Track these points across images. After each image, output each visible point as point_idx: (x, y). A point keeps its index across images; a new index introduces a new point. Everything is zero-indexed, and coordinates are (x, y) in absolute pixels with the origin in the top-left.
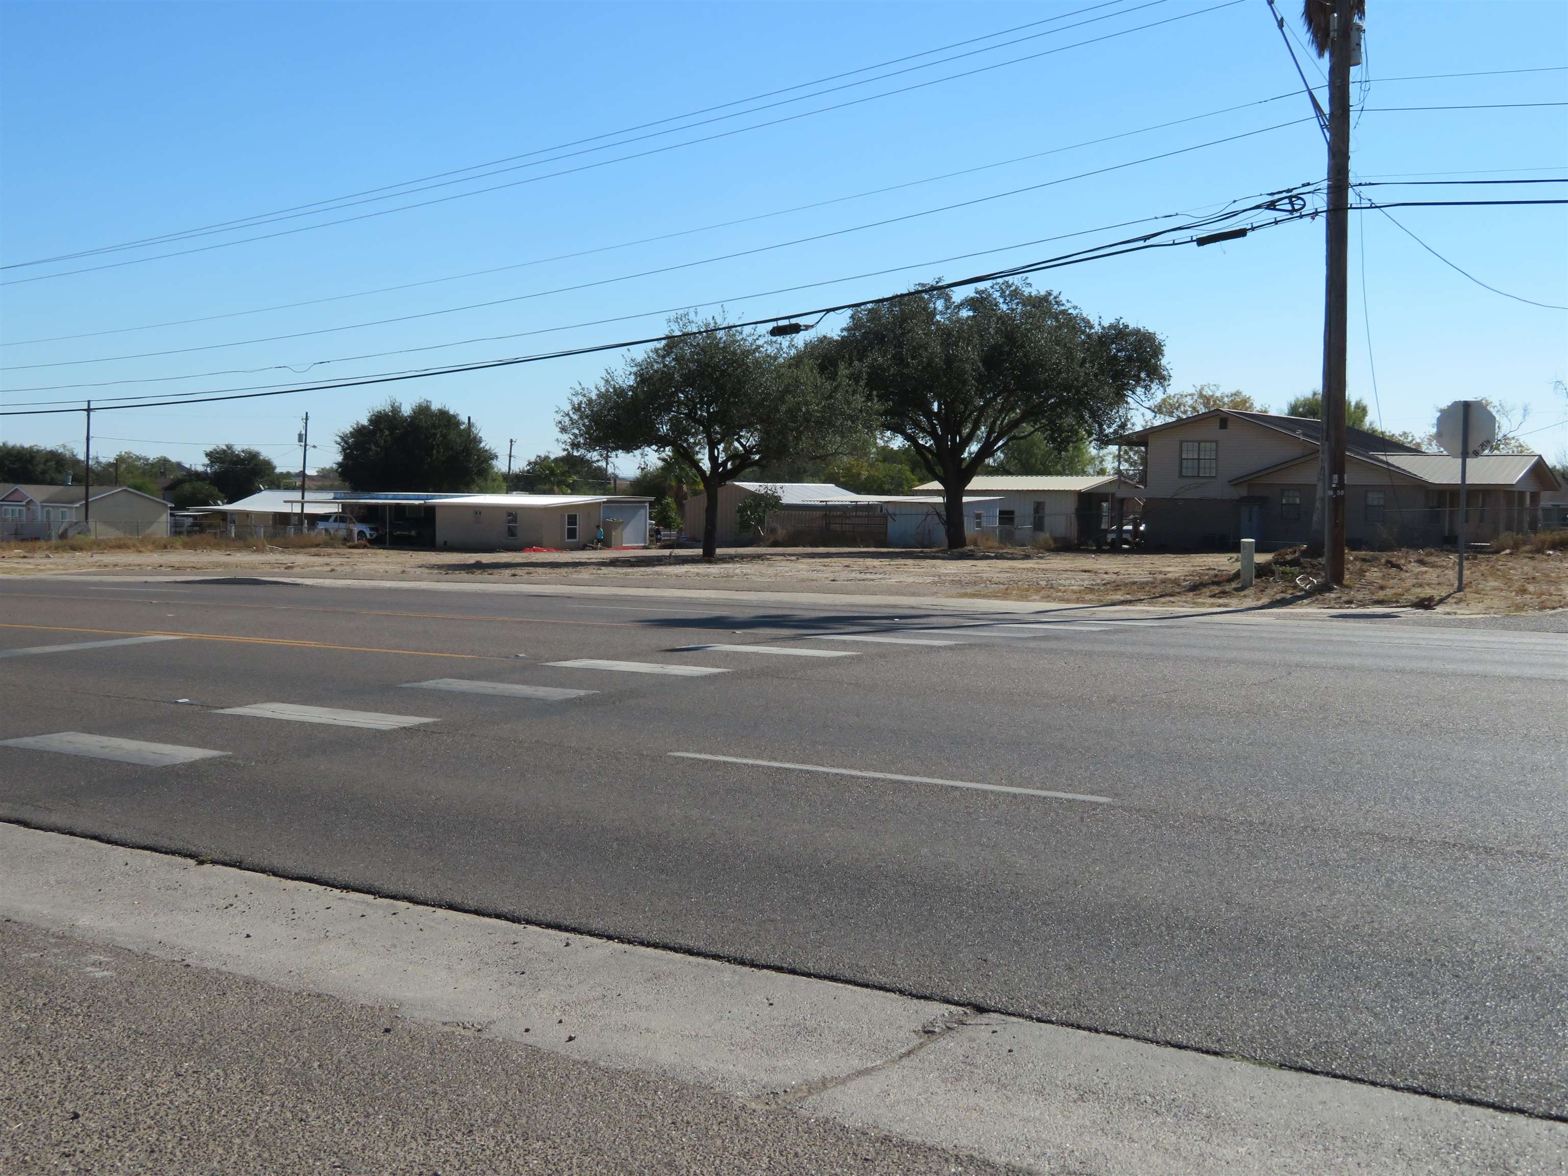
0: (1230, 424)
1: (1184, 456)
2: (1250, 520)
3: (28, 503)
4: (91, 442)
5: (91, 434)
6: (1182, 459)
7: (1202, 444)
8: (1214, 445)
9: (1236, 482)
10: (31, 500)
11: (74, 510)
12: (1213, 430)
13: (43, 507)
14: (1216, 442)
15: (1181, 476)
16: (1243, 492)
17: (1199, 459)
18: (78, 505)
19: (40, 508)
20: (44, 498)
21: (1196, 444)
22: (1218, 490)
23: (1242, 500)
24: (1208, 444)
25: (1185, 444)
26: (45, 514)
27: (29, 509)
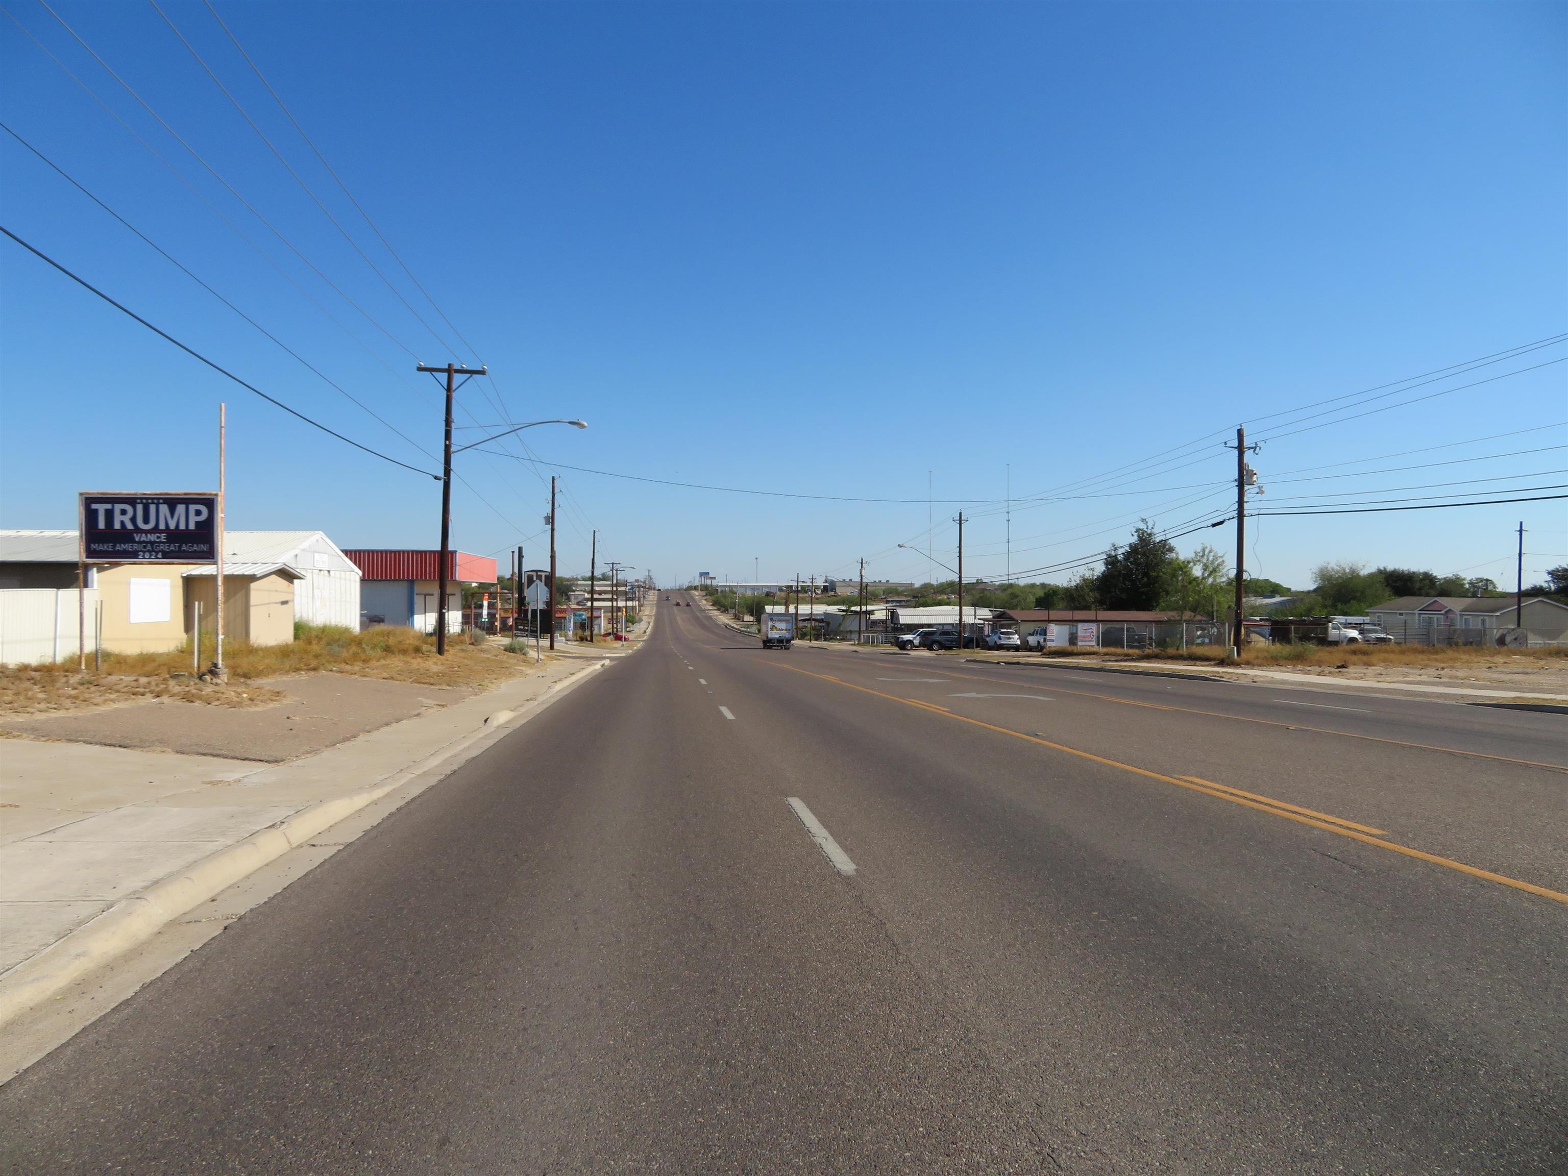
3: (1446, 612)
4: (1523, 558)
5: (1523, 551)
10: (1450, 609)
11: (1495, 618)
13: (1461, 615)
18: (1498, 614)
19: (1458, 617)
20: (1461, 608)
26: (1464, 621)
27: (1447, 617)
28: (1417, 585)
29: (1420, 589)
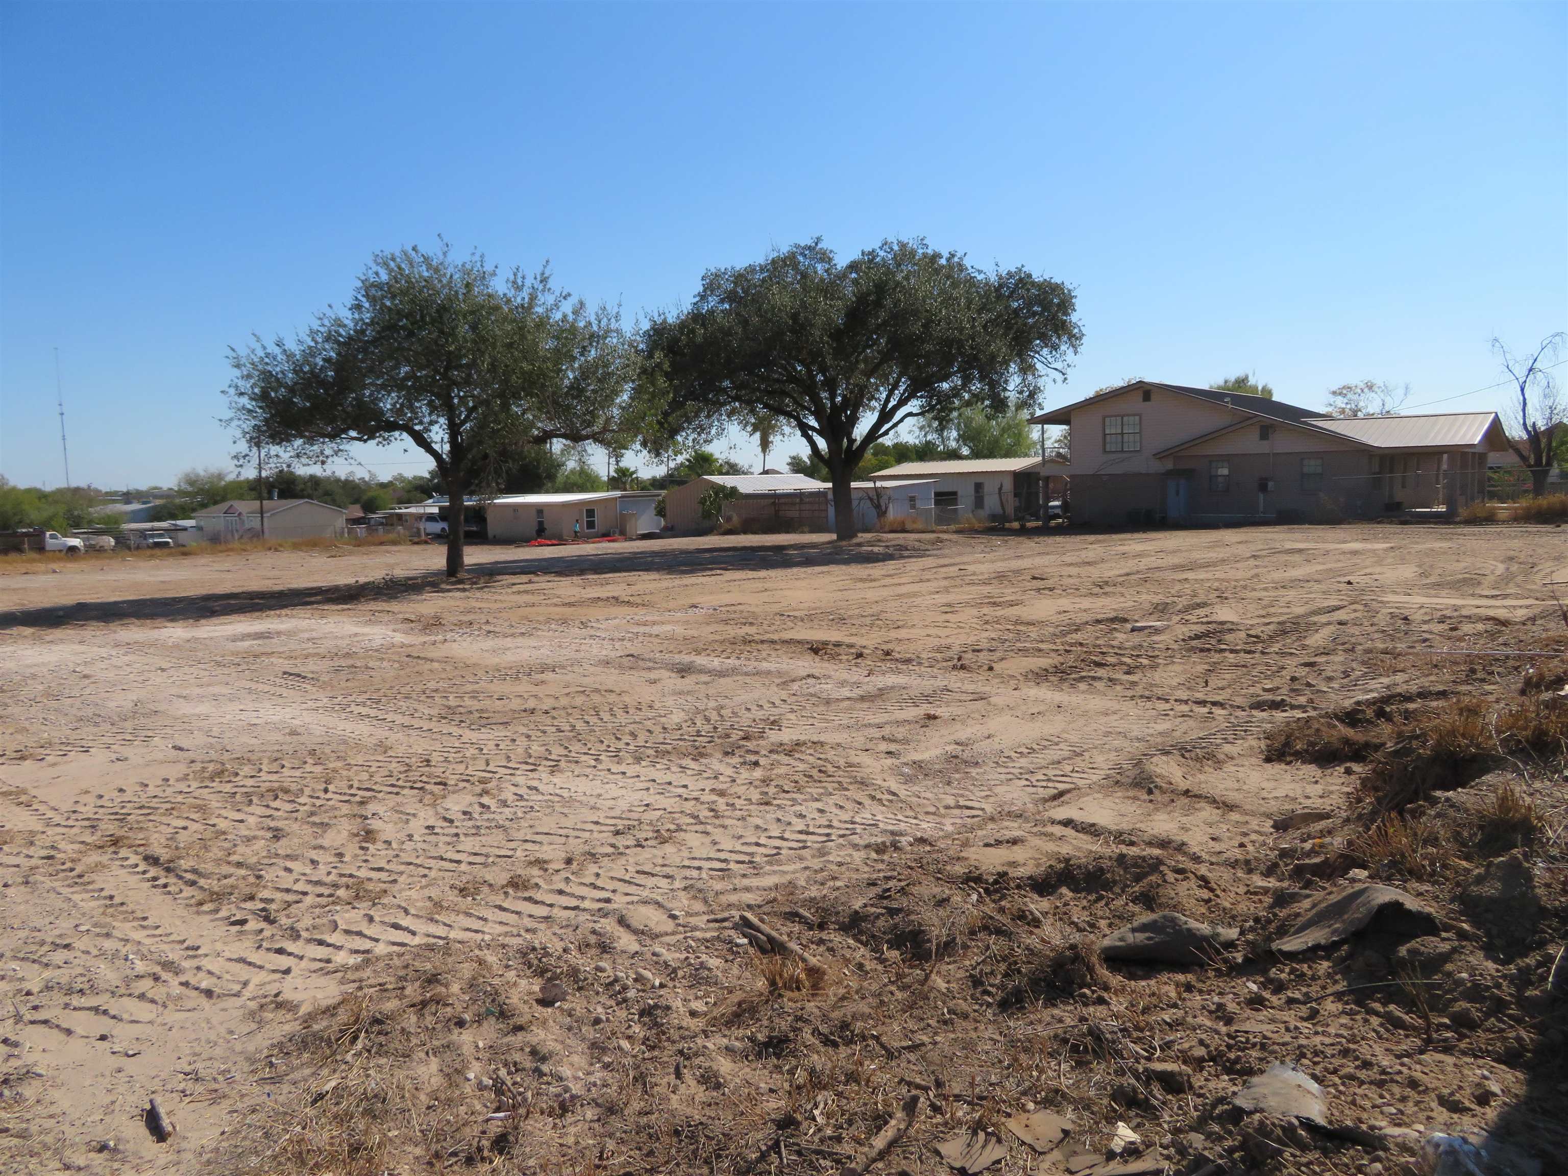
0: (1153, 397)
1: (1107, 432)
2: (1178, 493)
6: (1105, 435)
7: (1125, 419)
8: (1137, 418)
9: (1160, 456)
12: (1136, 403)
14: (1140, 415)
15: (1105, 451)
16: (1169, 465)
17: (1122, 434)
21: (1119, 419)
22: (1143, 464)
23: (1169, 474)
24: (1132, 418)
25: (1107, 420)
28: (301, 486)
29: (302, 490)
